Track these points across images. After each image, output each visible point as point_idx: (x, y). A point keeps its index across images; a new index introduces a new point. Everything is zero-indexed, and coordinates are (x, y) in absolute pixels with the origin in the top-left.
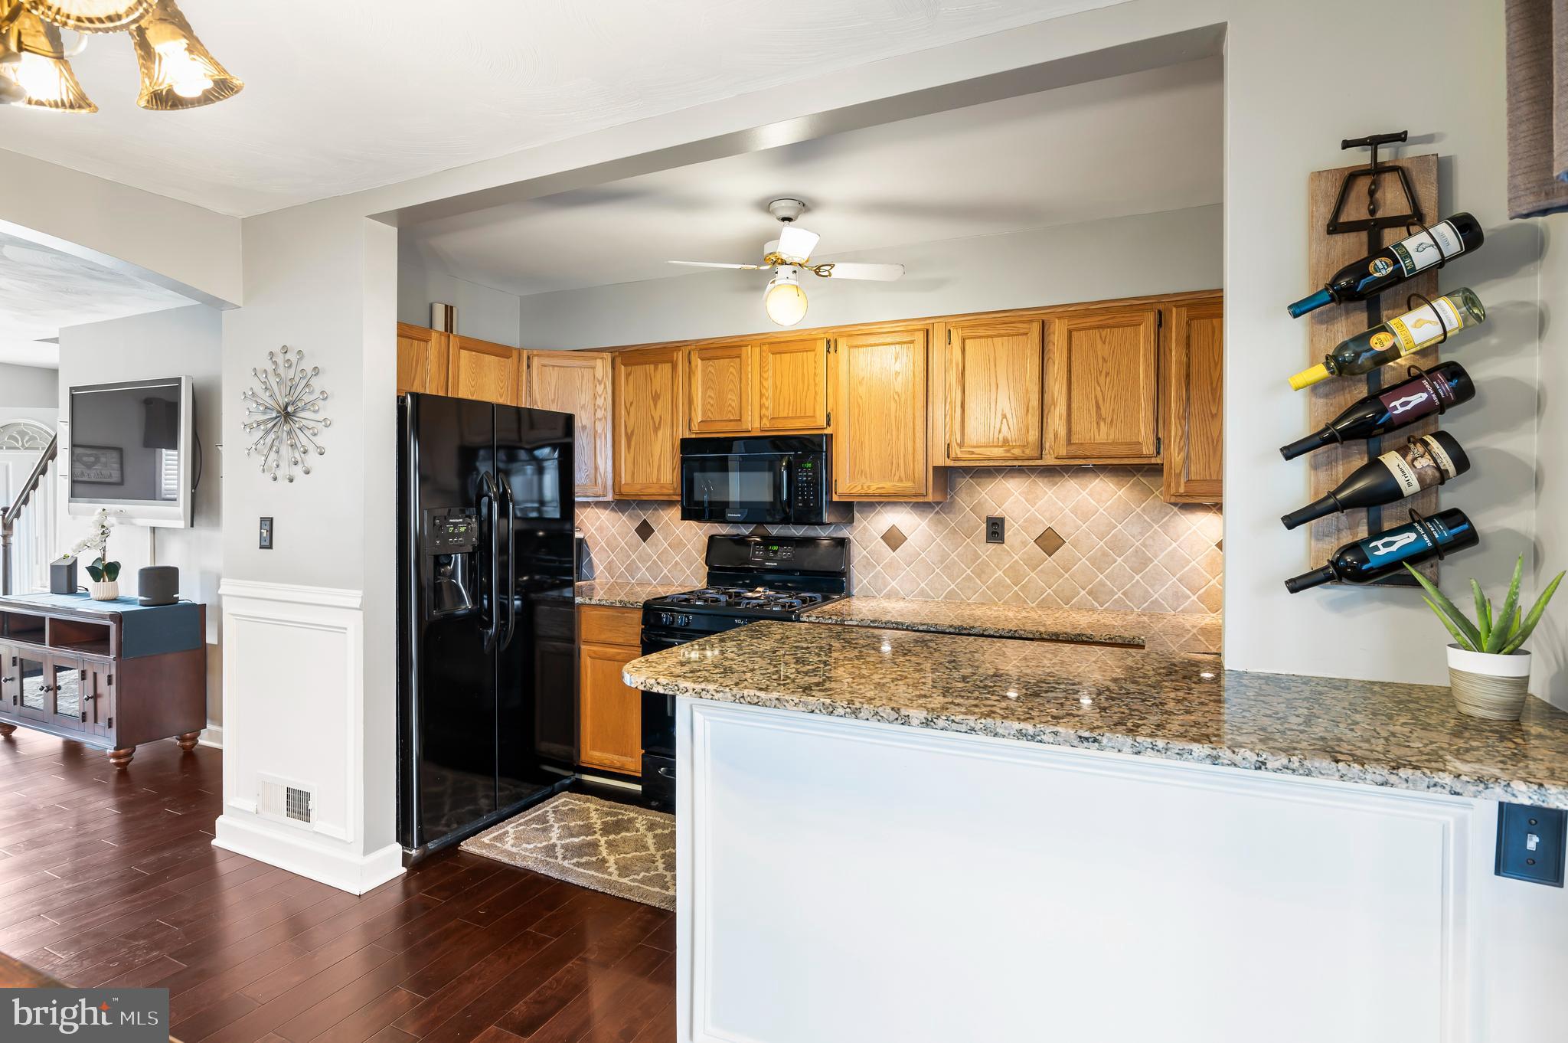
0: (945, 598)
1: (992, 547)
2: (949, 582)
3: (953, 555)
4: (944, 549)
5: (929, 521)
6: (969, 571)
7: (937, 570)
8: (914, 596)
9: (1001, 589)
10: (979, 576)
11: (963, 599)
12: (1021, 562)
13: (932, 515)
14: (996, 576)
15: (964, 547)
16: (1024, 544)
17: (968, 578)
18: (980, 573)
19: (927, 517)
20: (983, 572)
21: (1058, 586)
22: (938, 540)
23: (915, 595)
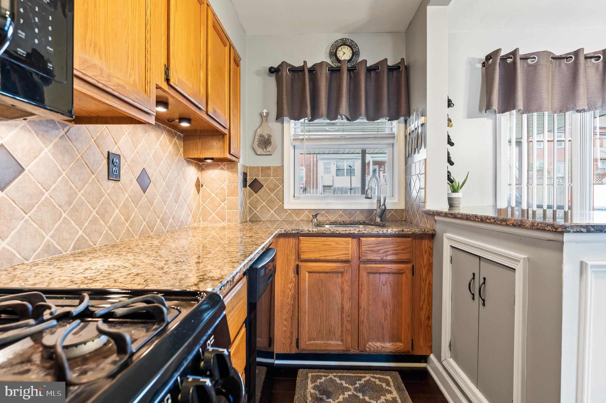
0: (74, 248)
1: (112, 184)
2: (77, 227)
3: (79, 194)
4: (71, 187)
5: (54, 146)
6: (94, 213)
7: (64, 215)
8: (38, 257)
9: (119, 227)
10: (103, 218)
11: (90, 246)
12: (130, 199)
13: (56, 140)
14: (115, 214)
15: (91, 183)
16: (131, 181)
17: (94, 221)
18: (103, 214)
19: (51, 141)
20: (106, 211)
21: (149, 218)
22: (64, 174)
23: (39, 254)
